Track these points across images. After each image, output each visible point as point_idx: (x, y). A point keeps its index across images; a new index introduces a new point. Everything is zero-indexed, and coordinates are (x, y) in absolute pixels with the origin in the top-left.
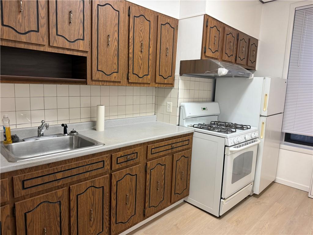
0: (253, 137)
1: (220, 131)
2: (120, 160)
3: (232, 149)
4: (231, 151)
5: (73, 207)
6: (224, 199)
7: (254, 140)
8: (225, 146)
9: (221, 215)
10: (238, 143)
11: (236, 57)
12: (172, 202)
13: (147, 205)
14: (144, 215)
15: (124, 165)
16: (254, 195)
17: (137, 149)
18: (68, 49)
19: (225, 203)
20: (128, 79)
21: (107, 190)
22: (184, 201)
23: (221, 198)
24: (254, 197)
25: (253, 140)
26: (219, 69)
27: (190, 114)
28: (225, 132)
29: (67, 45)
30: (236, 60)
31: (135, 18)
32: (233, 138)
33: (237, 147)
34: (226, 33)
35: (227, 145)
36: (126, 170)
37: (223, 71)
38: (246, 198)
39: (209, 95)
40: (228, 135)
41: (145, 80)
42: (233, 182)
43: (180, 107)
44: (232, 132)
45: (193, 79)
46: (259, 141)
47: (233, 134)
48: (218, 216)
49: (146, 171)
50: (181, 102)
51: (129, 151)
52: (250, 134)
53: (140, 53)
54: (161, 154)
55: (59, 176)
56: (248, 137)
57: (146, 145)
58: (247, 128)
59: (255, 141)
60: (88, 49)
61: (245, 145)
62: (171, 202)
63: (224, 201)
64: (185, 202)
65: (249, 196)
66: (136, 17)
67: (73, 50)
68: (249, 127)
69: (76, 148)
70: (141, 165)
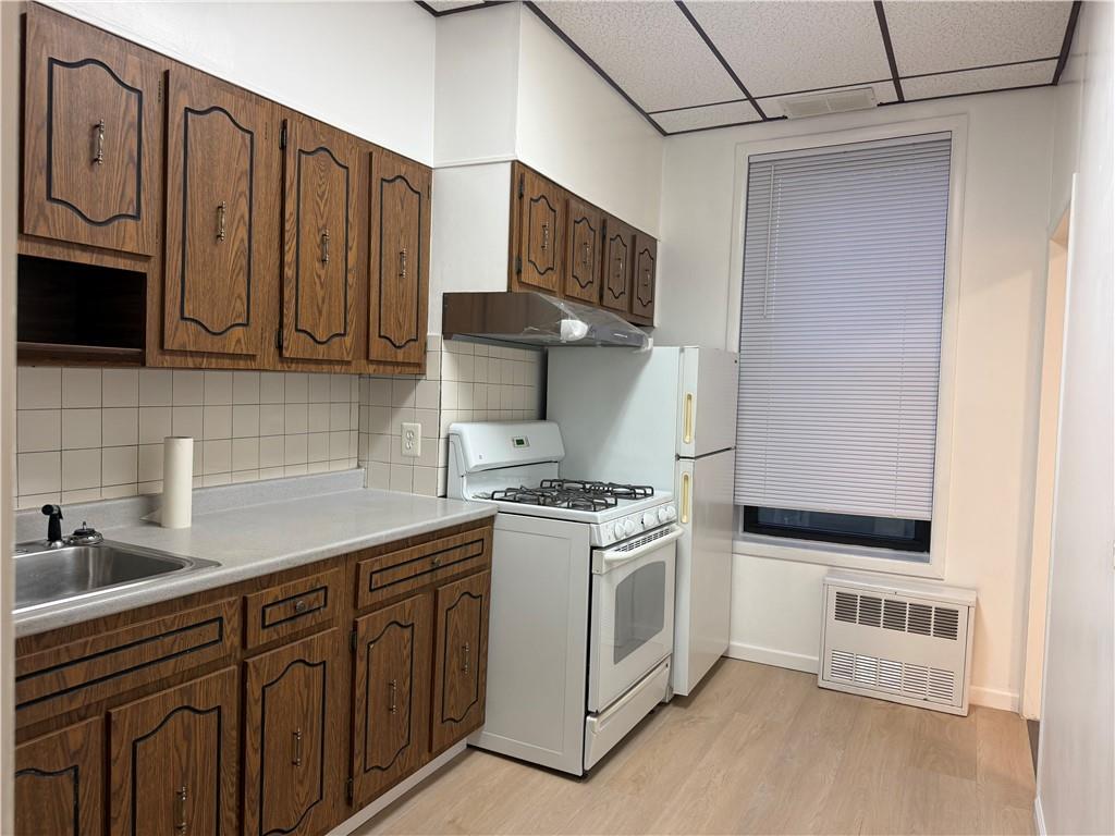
0: (664, 519)
1: (574, 507)
2: (274, 614)
3: (610, 554)
4: (610, 563)
5: (121, 786)
6: (597, 714)
7: (666, 528)
8: (593, 548)
9: (587, 768)
10: (625, 537)
11: (602, 288)
12: (434, 750)
13: (358, 763)
14: (349, 800)
15: (285, 629)
16: (677, 700)
17: (326, 577)
18: (84, 248)
19: (598, 729)
20: (280, 347)
21: (230, 719)
22: (469, 746)
23: (588, 713)
24: (676, 705)
25: (663, 527)
26: (563, 321)
27: (480, 457)
28: (587, 508)
29: (83, 234)
30: (601, 297)
31: (303, 156)
32: (614, 522)
33: (624, 549)
34: (572, 217)
35: (598, 544)
36: (292, 647)
37: (575, 328)
38: (652, 712)
39: (529, 399)
40: (600, 515)
41: (337, 350)
42: (617, 660)
43: (448, 438)
44: (608, 506)
45: (482, 348)
46: (677, 531)
47: (611, 511)
48: (580, 774)
49: (353, 651)
50: (450, 419)
51: (300, 584)
52: (654, 510)
53: (317, 265)
54: (401, 589)
55: (75, 675)
56: (650, 521)
57: (352, 562)
58: (646, 495)
59: (667, 532)
60: (152, 250)
61: (644, 542)
62: (430, 750)
63: (595, 720)
64: (472, 748)
65: (662, 705)
66: (304, 152)
67: (101, 250)
68: (649, 491)
69: (99, 586)
70: (339, 629)
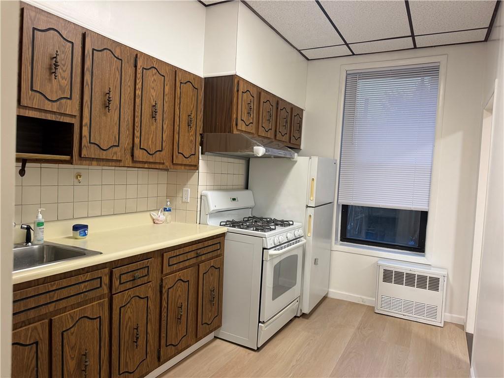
0: (297, 236)
2: (125, 278)
3: (272, 252)
4: (271, 255)
8: (264, 249)
9: (259, 346)
10: (279, 244)
11: (276, 131)
13: (163, 342)
14: (159, 358)
20: (132, 156)
23: (259, 322)
25: (297, 239)
26: (255, 147)
27: (215, 206)
30: (275, 136)
31: (144, 70)
33: (278, 249)
34: (262, 100)
35: (266, 247)
37: (260, 150)
38: (291, 320)
39: (241, 181)
40: (267, 234)
41: (158, 157)
44: (271, 230)
47: (273, 232)
48: (256, 349)
50: (202, 190)
52: (293, 231)
56: (291, 236)
57: (161, 253)
58: (289, 225)
59: (299, 241)
61: (288, 246)
63: (263, 325)
65: (295, 317)
68: (291, 223)
